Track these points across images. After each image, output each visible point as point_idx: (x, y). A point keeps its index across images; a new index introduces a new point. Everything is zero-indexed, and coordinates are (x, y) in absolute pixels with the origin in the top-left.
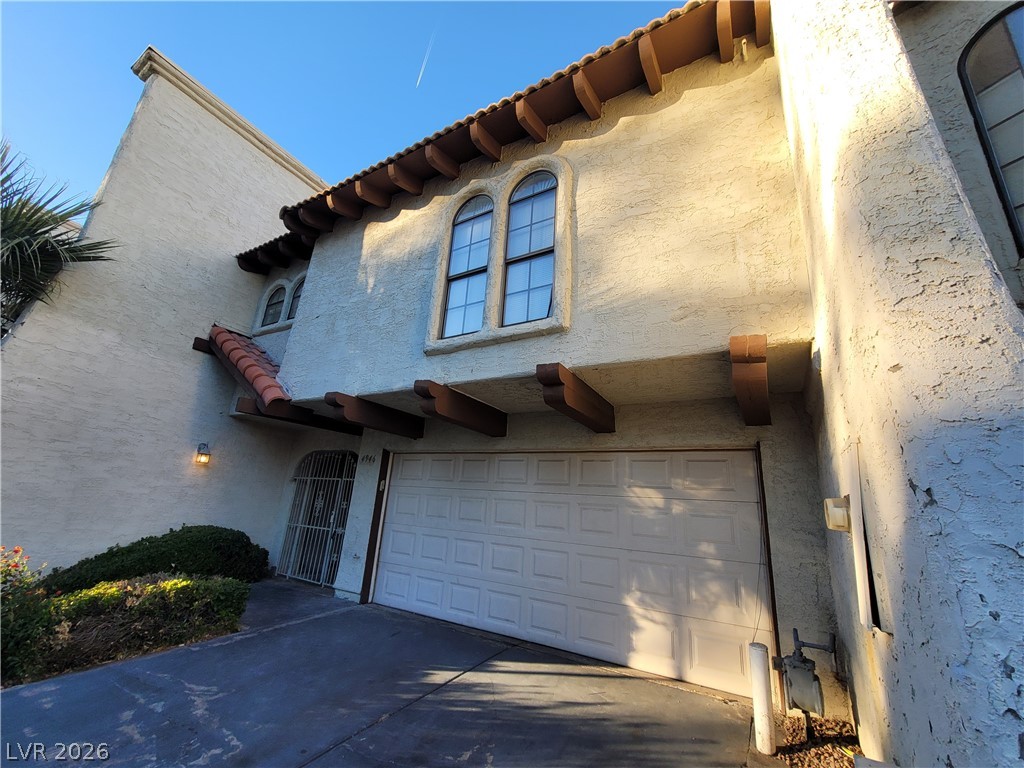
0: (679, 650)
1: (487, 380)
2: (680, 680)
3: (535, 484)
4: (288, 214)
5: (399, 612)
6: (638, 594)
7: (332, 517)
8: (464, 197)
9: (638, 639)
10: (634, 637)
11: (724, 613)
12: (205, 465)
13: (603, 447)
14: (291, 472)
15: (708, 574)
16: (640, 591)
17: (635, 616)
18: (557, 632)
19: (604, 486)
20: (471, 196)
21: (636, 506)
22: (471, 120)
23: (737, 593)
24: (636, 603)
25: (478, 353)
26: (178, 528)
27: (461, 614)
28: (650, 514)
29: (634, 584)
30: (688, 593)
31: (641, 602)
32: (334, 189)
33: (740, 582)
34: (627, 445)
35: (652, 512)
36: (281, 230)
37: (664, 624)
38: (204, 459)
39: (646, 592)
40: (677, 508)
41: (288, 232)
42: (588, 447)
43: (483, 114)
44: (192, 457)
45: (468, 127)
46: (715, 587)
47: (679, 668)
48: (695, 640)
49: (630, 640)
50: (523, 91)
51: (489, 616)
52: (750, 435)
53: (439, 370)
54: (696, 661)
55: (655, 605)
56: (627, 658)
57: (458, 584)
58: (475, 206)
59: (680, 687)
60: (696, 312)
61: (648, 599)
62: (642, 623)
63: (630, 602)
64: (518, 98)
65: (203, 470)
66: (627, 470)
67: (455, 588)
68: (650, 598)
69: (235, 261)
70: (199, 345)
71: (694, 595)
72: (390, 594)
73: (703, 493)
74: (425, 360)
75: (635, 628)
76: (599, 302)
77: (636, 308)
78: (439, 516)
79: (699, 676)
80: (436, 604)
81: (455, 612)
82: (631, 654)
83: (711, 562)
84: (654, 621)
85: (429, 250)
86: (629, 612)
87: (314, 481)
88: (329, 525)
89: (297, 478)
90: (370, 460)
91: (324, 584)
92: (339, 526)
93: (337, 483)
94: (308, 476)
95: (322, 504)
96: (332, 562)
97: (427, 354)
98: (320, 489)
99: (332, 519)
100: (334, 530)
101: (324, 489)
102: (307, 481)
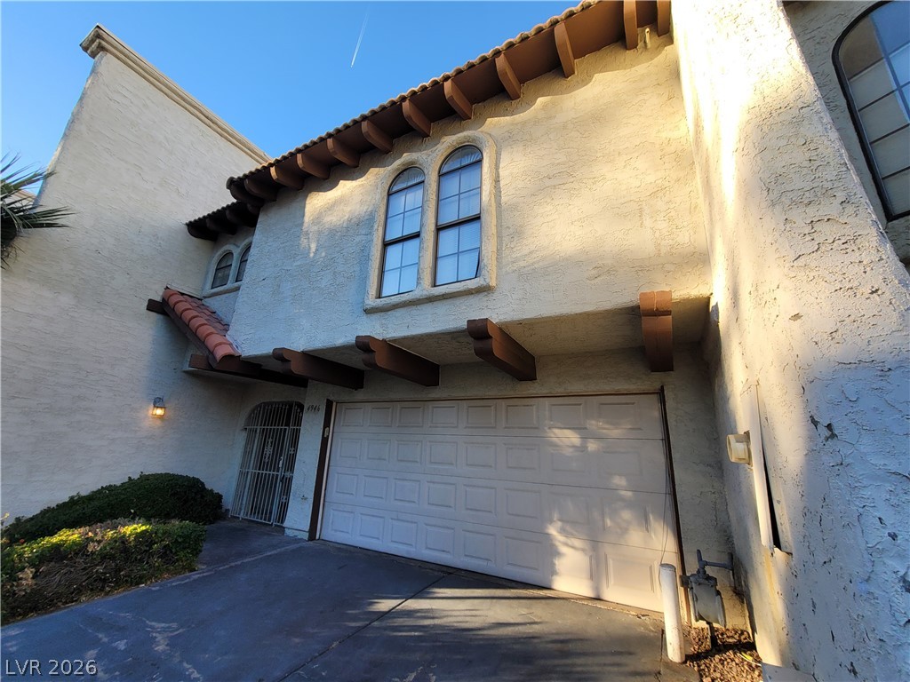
0: (596, 572)
1: (422, 335)
2: (598, 599)
3: (466, 427)
4: (235, 185)
5: (344, 547)
6: (559, 524)
7: (281, 462)
8: (398, 169)
9: (560, 564)
10: (556, 562)
11: (635, 537)
12: (161, 417)
13: (525, 393)
14: (242, 422)
15: (620, 503)
16: (560, 520)
17: (557, 544)
18: (487, 560)
19: (527, 428)
20: (403, 168)
21: (556, 445)
22: (403, 99)
23: (647, 520)
24: (560, 532)
25: (414, 311)
26: (136, 477)
27: (401, 546)
28: (569, 452)
29: (556, 516)
30: (604, 521)
31: (562, 531)
32: (277, 161)
33: (649, 510)
34: (547, 391)
35: (571, 450)
36: (228, 199)
37: (583, 550)
38: (159, 412)
39: (568, 522)
40: (592, 446)
41: (235, 201)
42: (512, 394)
43: (414, 93)
44: (148, 410)
45: (401, 105)
46: (627, 515)
48: (611, 562)
49: (553, 565)
50: (450, 72)
51: (427, 548)
52: (654, 381)
53: (378, 326)
54: (612, 581)
55: (575, 533)
56: (551, 581)
57: (398, 520)
58: (408, 177)
59: (599, 605)
60: (608, 272)
61: (568, 528)
62: (563, 549)
63: (553, 531)
64: (446, 78)
65: (159, 423)
66: (547, 413)
67: (395, 523)
68: (569, 526)
69: (185, 229)
70: (153, 306)
71: (608, 522)
72: (336, 531)
73: (615, 433)
74: (365, 317)
75: (558, 554)
76: (522, 264)
77: (557, 268)
78: (379, 459)
79: (613, 594)
80: (378, 539)
81: (395, 545)
82: (555, 577)
83: (623, 493)
84: (573, 547)
85: (366, 218)
86: (552, 540)
87: (263, 430)
88: (278, 469)
89: (248, 428)
90: (315, 409)
91: (274, 523)
92: (288, 470)
93: (285, 431)
94: (257, 425)
95: (271, 450)
96: (282, 503)
97: (367, 312)
98: (269, 437)
99: (281, 464)
100: (283, 474)
101: (273, 437)
102: (256, 430)
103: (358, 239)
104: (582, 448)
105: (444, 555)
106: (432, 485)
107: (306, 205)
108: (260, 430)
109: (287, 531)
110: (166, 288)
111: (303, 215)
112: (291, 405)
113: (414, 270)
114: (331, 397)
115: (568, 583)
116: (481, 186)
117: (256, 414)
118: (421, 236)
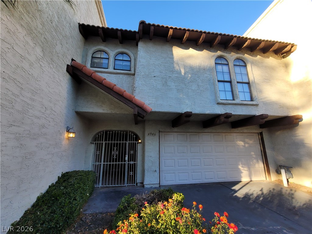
0: (250, 175)
2: (251, 181)
6: (241, 165)
9: (242, 175)
10: (241, 174)
14: (90, 139)
15: (253, 158)
16: (242, 164)
20: (220, 56)
21: (239, 146)
23: (258, 161)
25: (235, 107)
28: (242, 147)
29: (240, 163)
31: (242, 167)
33: (258, 159)
37: (247, 170)
38: (72, 135)
40: (247, 145)
41: (138, 31)
44: (65, 134)
46: (255, 161)
47: (251, 179)
48: (252, 172)
49: (241, 175)
51: (206, 179)
52: (260, 131)
54: (253, 176)
55: (245, 167)
56: (241, 179)
57: (194, 172)
60: (282, 107)
61: (243, 166)
62: (243, 171)
63: (240, 167)
64: (250, 39)
67: (193, 173)
71: (251, 163)
72: (167, 181)
73: (251, 142)
74: (217, 106)
75: (242, 172)
78: (183, 153)
79: (254, 179)
80: (187, 180)
81: (194, 181)
82: (242, 178)
83: (253, 156)
84: (245, 170)
85: (207, 68)
86: (240, 169)
87: (109, 143)
88: (125, 161)
89: (94, 142)
90: (153, 134)
91: (127, 185)
92: (131, 161)
93: (126, 143)
94: (103, 141)
95: (117, 153)
96: (130, 175)
97: (218, 104)
98: (114, 146)
99: (127, 158)
100: (128, 163)
101: (117, 147)
102: (102, 143)
103: (206, 75)
104: (244, 146)
106: (204, 160)
107: (173, 51)
108: (106, 143)
109: (146, 186)
110: (72, 60)
111: (172, 54)
112: (127, 132)
113: (231, 93)
114: (161, 130)
115: (245, 179)
116: (248, 74)
117: (101, 136)
118: (234, 83)
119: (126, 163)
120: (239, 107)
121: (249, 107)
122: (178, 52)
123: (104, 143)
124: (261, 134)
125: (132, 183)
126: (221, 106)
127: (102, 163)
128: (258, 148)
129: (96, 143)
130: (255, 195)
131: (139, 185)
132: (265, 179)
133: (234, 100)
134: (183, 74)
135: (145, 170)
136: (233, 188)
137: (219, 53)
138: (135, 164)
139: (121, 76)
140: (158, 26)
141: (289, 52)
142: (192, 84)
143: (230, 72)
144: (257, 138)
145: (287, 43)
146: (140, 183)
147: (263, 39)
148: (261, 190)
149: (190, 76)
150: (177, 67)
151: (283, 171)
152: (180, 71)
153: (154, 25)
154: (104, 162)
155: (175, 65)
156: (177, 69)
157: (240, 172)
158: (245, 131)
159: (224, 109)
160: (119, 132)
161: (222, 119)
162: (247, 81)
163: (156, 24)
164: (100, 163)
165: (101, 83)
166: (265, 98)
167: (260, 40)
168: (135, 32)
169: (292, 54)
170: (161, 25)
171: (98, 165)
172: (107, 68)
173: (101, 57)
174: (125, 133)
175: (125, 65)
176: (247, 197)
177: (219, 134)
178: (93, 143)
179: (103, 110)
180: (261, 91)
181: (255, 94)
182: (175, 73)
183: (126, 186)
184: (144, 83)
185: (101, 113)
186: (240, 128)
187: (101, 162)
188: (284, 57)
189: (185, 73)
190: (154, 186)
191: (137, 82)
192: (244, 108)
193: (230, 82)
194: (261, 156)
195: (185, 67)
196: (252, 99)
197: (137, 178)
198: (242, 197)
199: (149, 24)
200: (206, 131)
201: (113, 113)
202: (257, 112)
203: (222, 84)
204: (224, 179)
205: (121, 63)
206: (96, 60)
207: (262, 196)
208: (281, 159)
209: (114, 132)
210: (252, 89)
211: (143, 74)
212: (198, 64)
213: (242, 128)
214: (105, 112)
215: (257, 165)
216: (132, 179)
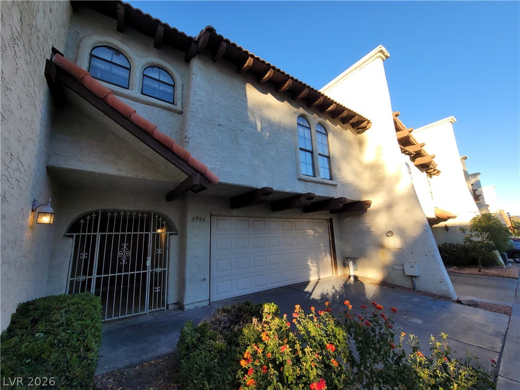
0: (319, 272)
2: (320, 279)
9: (311, 273)
15: (322, 251)
21: (309, 235)
23: (326, 254)
29: (309, 258)
30: (319, 257)
31: (311, 262)
33: (327, 251)
37: (316, 266)
40: (317, 235)
44: (29, 216)
46: (323, 254)
47: (319, 276)
48: (321, 268)
49: (309, 273)
51: (272, 283)
52: (331, 216)
54: (322, 273)
56: (309, 279)
57: (257, 276)
60: (356, 190)
61: (312, 261)
62: (312, 268)
63: (309, 263)
65: (29, 234)
67: (256, 278)
73: (321, 231)
75: (310, 270)
78: (244, 248)
79: (322, 276)
80: (248, 288)
82: (310, 277)
83: (322, 248)
84: (314, 266)
85: (288, 128)
86: (309, 266)
87: (110, 236)
88: (145, 268)
89: (75, 234)
90: (200, 219)
91: (148, 311)
92: (156, 267)
93: (147, 236)
94: (95, 231)
95: (130, 254)
96: (155, 293)
97: (300, 179)
98: (122, 242)
99: (149, 263)
100: (150, 271)
101: (129, 242)
102: (95, 236)
103: (286, 138)
104: (314, 236)
105: (279, 284)
106: (270, 256)
107: (247, 90)
108: (103, 237)
109: (187, 307)
110: (54, 51)
111: (245, 96)
112: (149, 214)
113: (311, 167)
114: (213, 212)
115: (313, 278)
116: (328, 146)
117: (91, 221)
118: (316, 155)
119: (147, 271)
120: (319, 185)
121: (329, 187)
122: (253, 94)
123: (99, 235)
124: (331, 220)
125: (159, 306)
126: (302, 182)
127: (95, 276)
128: (327, 237)
129: (77, 237)
130: (331, 294)
131: (171, 307)
132: (331, 275)
133: (314, 176)
134: (259, 130)
135: (187, 281)
136: (306, 290)
137: (301, 111)
138: (165, 271)
139: (156, 110)
140: (234, 45)
141: (365, 128)
142: (270, 147)
143: (312, 140)
144: (326, 225)
145: (365, 118)
146: (174, 304)
147: (347, 107)
148: (333, 288)
149: (268, 134)
150: (251, 118)
151: (351, 263)
152: (256, 124)
153: (227, 41)
154: (99, 273)
155: (249, 114)
156: (252, 121)
157: (308, 269)
158: (317, 216)
159: (305, 187)
160: (134, 214)
161: (304, 201)
162: (327, 155)
163: (232, 41)
164: (88, 277)
165: (126, 118)
166: (343, 178)
167: (344, 107)
168: (190, 38)
169: (366, 131)
170: (238, 45)
171: (84, 283)
172: (128, 89)
173: (113, 61)
174: (145, 215)
175: (162, 92)
176: (324, 298)
177: (290, 220)
178: (72, 236)
179: (119, 170)
180: (339, 169)
181: (335, 171)
182: (249, 126)
183: (146, 314)
184: (202, 132)
185: (111, 176)
186: (311, 213)
187: (91, 274)
188: (359, 133)
189: (261, 129)
190: (200, 305)
191: (191, 128)
192: (324, 187)
193: (312, 152)
194: (329, 248)
195: (262, 119)
196: (331, 179)
197: (169, 296)
198: (320, 298)
199: (221, 37)
200: (274, 216)
201: (140, 177)
202: (336, 194)
203: (303, 152)
204: (292, 281)
205: (155, 85)
206: (100, 63)
207: (337, 294)
208: (348, 250)
209: (122, 213)
210: (332, 165)
211: (201, 116)
212: (277, 120)
213: (314, 213)
214: (123, 174)
215: (325, 259)
216: (159, 299)
